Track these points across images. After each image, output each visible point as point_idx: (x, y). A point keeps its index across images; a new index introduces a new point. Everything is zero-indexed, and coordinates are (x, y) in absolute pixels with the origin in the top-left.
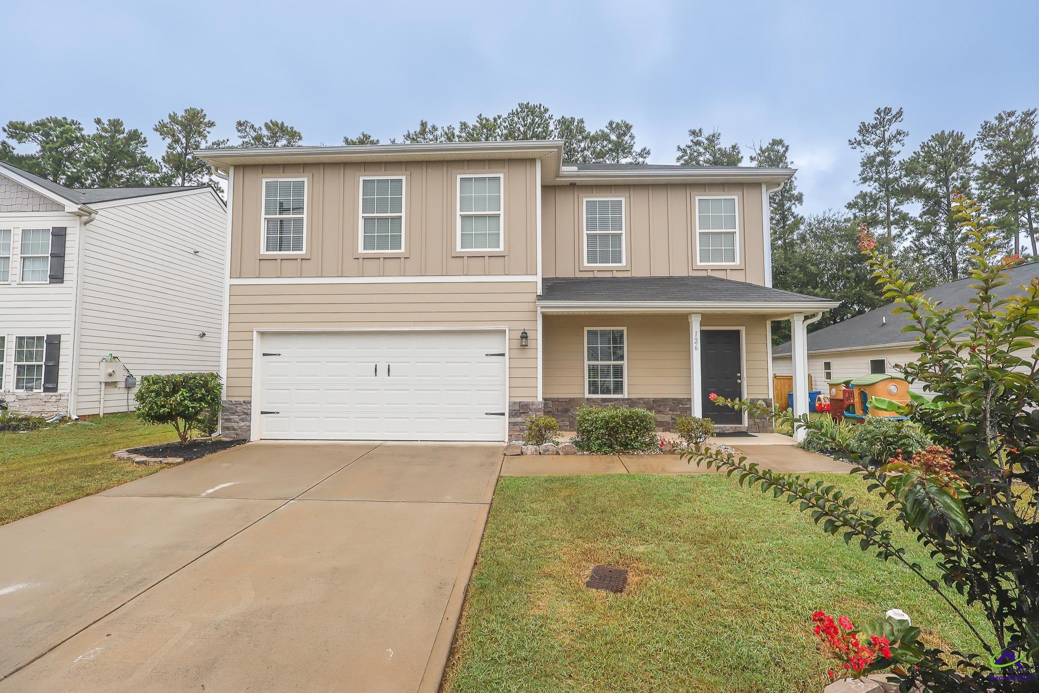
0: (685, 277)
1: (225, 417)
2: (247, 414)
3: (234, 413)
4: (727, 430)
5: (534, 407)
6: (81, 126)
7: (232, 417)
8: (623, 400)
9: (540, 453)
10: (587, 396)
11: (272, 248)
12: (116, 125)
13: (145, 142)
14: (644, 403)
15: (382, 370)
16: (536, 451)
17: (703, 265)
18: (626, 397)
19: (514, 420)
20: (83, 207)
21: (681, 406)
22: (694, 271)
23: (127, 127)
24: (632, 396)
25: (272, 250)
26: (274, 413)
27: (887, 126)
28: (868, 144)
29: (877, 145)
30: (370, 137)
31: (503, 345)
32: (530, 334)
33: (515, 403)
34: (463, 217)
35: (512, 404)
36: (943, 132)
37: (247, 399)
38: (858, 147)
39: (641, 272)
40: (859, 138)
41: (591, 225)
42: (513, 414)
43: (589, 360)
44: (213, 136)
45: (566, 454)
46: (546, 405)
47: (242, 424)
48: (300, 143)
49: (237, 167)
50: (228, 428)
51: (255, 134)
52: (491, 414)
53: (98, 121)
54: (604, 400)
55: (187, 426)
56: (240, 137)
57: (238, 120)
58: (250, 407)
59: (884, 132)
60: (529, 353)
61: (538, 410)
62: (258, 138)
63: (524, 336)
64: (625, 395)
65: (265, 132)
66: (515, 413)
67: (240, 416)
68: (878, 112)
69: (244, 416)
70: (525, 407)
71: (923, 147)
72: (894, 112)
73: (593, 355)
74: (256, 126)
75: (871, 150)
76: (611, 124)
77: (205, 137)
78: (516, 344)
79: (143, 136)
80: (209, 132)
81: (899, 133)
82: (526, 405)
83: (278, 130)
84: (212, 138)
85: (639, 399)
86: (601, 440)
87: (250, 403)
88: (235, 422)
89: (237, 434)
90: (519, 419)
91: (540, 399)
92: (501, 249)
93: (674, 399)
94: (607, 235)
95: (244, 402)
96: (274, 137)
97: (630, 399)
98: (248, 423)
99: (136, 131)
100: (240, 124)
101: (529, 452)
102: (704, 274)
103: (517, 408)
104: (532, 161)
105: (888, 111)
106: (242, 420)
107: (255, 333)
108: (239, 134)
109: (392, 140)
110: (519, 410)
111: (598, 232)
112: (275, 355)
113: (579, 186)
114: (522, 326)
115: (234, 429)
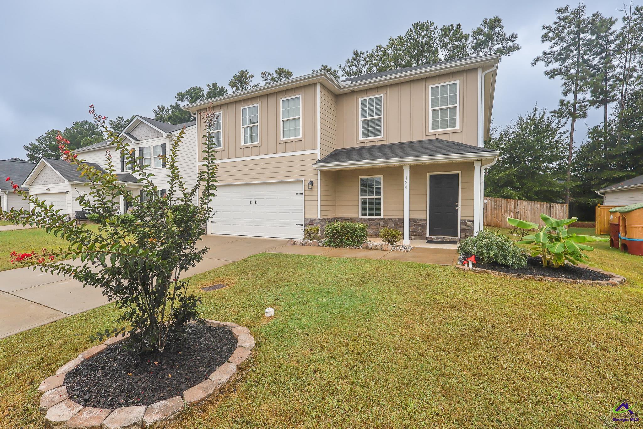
0: (419, 141)
4: (445, 240)
5: (316, 221)
6: (203, 89)
8: (380, 219)
9: (303, 245)
10: (360, 216)
12: (215, 85)
13: (227, 91)
14: (393, 221)
15: (253, 203)
16: (301, 243)
17: (433, 132)
19: (306, 228)
20: (170, 134)
21: (415, 223)
22: (426, 137)
23: (219, 86)
24: (386, 217)
30: (327, 66)
31: (301, 188)
32: (314, 182)
33: (307, 219)
34: (284, 121)
35: (306, 220)
39: (393, 140)
41: (364, 114)
42: (306, 225)
43: (361, 196)
44: (253, 82)
45: (314, 246)
48: (292, 77)
49: (199, 111)
51: (271, 77)
52: (299, 225)
53: (208, 85)
54: (369, 219)
56: (264, 81)
57: (261, 72)
60: (314, 192)
61: (318, 223)
62: (273, 80)
63: (311, 183)
64: (382, 217)
65: (275, 75)
73: (363, 193)
74: (271, 73)
77: (248, 84)
78: (308, 188)
79: (225, 89)
80: (251, 81)
82: (312, 220)
83: (283, 73)
84: (252, 84)
85: (389, 219)
90: (309, 228)
91: (319, 218)
92: (301, 136)
94: (373, 120)
96: (280, 78)
97: (384, 219)
98: (205, 226)
99: (222, 87)
100: (263, 74)
101: (298, 244)
102: (433, 137)
103: (308, 222)
104: (315, 84)
108: (263, 79)
109: (339, 66)
110: (310, 222)
111: (375, 117)
113: (356, 92)
114: (308, 178)
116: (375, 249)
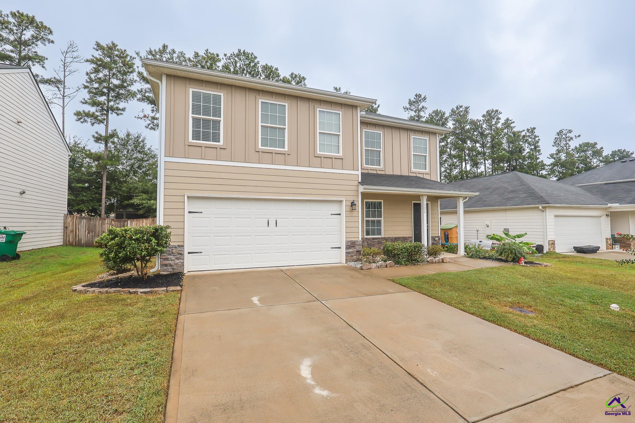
0: (407, 176)
1: (164, 257)
2: (181, 254)
3: (170, 254)
5: (358, 243)
7: (169, 257)
10: (365, 236)
11: (195, 138)
14: (391, 239)
15: (272, 223)
16: (377, 266)
17: (416, 171)
18: (383, 237)
19: (348, 251)
21: (406, 240)
22: (411, 173)
24: (386, 236)
25: (196, 140)
26: (198, 253)
27: (420, 103)
28: (412, 110)
29: (415, 112)
31: (344, 208)
32: (355, 202)
33: (349, 241)
34: (320, 133)
35: (347, 242)
36: (437, 110)
37: (180, 244)
38: (407, 111)
40: (408, 106)
41: (366, 144)
42: (348, 247)
43: (366, 217)
45: (390, 267)
46: (363, 242)
47: (177, 261)
49: (169, 76)
50: (166, 265)
52: (334, 248)
54: (373, 239)
55: (144, 265)
58: (183, 249)
59: (418, 106)
60: (355, 213)
61: (359, 245)
63: (353, 204)
66: (349, 247)
67: (175, 256)
68: (416, 96)
69: (179, 256)
70: (353, 243)
71: (430, 116)
72: (423, 97)
73: (367, 215)
75: (413, 114)
76: (292, 74)
78: (349, 208)
81: (423, 107)
85: (389, 238)
86: (405, 258)
87: (183, 246)
88: (172, 260)
89: (173, 269)
90: (351, 250)
91: (360, 239)
92: (341, 154)
93: (403, 237)
94: (374, 151)
95: (179, 246)
98: (182, 261)
101: (373, 267)
102: (414, 175)
103: (350, 244)
104: (356, 107)
105: (420, 96)
106: (178, 259)
107: (186, 197)
110: (351, 245)
111: (370, 149)
112: (198, 212)
114: (352, 199)
115: (171, 265)
116: (438, 263)
